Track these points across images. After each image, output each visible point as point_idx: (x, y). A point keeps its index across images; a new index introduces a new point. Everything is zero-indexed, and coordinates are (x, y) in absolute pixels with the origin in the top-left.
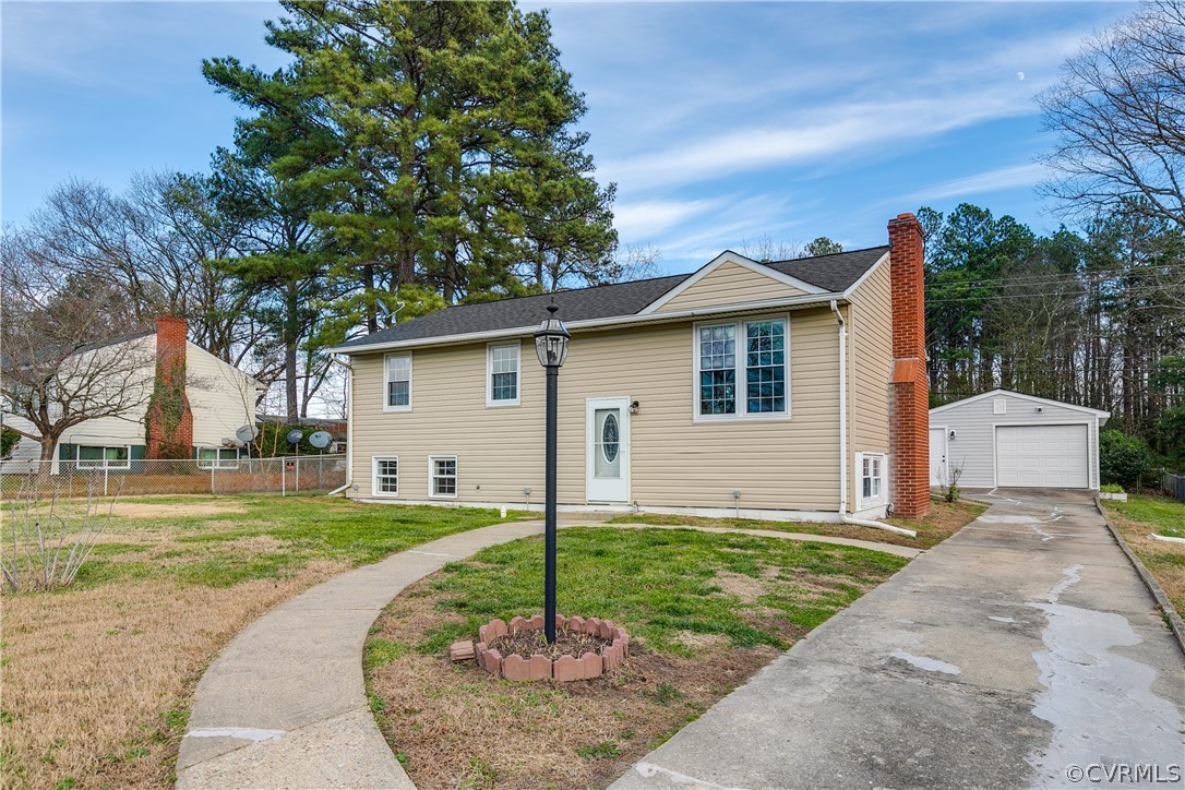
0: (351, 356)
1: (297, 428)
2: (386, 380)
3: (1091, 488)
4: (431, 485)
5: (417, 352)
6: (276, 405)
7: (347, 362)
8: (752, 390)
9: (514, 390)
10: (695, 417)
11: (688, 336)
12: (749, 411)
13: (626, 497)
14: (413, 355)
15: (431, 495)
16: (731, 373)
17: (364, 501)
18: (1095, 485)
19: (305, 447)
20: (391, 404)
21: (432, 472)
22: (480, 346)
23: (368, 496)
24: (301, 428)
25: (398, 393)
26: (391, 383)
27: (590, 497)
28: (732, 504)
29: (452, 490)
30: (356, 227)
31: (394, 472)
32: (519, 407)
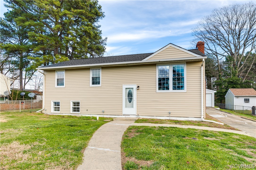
0: (44, 71)
1: (23, 92)
2: (56, 78)
3: (213, 107)
4: (71, 109)
5: (67, 70)
6: (17, 85)
7: (43, 72)
8: (174, 84)
9: (99, 82)
10: (157, 91)
11: (155, 68)
12: (173, 89)
13: (135, 113)
14: (66, 71)
15: (71, 112)
16: (168, 79)
17: (48, 114)
18: (213, 106)
19: (26, 97)
20: (58, 85)
21: (72, 105)
22: (88, 69)
23: (50, 112)
24: (25, 91)
25: (60, 82)
26: (58, 79)
27: (124, 113)
28: (168, 115)
29: (79, 111)
30: (42, 37)
31: (59, 105)
32: (101, 87)
